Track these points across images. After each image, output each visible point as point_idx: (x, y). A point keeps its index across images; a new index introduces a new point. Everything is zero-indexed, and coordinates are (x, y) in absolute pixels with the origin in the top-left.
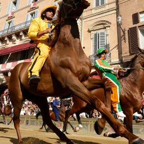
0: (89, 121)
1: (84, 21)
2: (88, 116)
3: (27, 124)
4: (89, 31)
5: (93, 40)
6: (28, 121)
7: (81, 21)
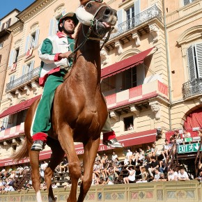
0: (195, 185)
1: (168, 30)
2: (192, 177)
3: (100, 198)
4: (179, 46)
5: (187, 58)
6: (100, 193)
7: (163, 32)
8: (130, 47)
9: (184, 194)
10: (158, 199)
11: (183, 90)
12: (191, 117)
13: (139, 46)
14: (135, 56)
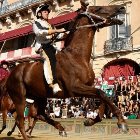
0: (106, 123)
8: (65, 6)
9: (96, 129)
10: (76, 131)
11: (105, 46)
12: (109, 68)
13: (73, 6)
14: (69, 14)
